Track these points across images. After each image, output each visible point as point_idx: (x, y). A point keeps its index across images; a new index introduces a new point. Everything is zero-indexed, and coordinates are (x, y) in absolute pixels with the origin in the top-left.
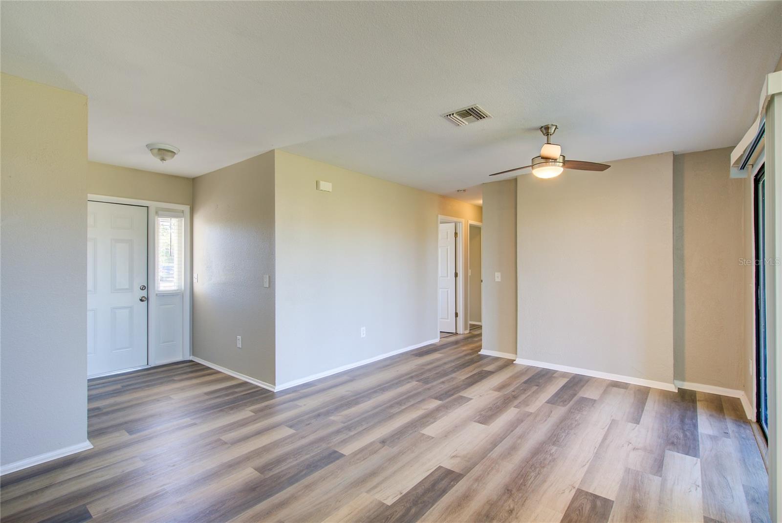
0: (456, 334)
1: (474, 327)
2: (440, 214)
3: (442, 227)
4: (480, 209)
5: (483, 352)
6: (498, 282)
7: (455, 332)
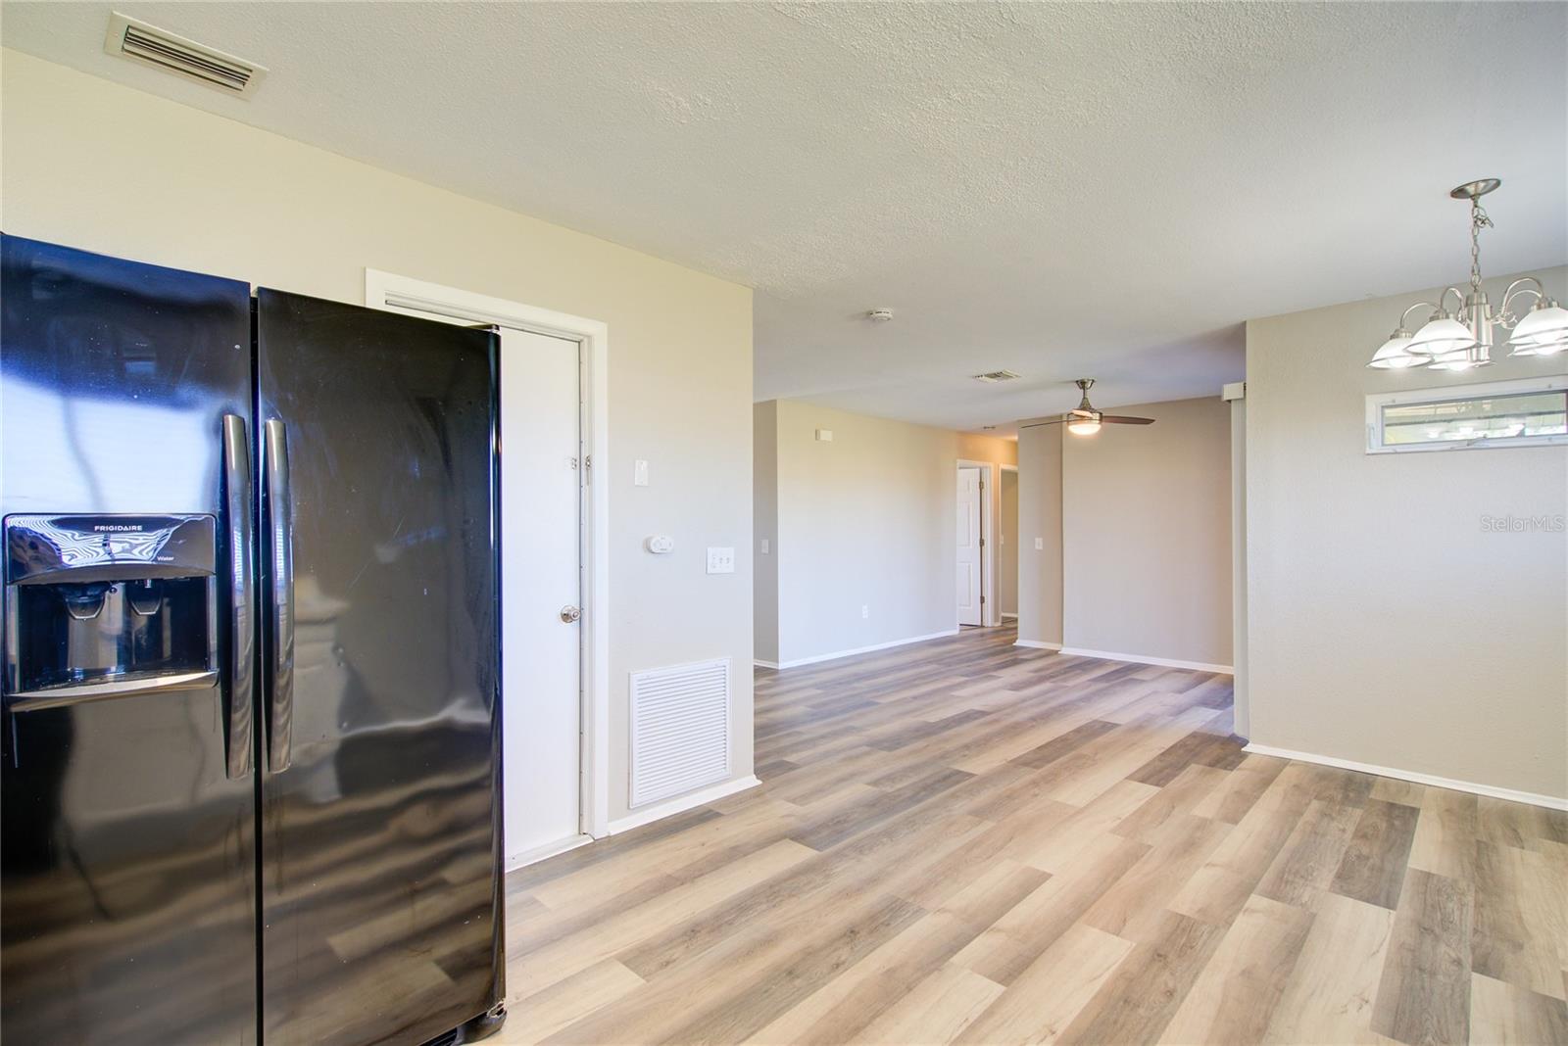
0: (982, 626)
1: (1006, 620)
2: (960, 458)
3: (961, 473)
4: (1015, 444)
5: (1018, 643)
6: (1039, 551)
7: (979, 624)
